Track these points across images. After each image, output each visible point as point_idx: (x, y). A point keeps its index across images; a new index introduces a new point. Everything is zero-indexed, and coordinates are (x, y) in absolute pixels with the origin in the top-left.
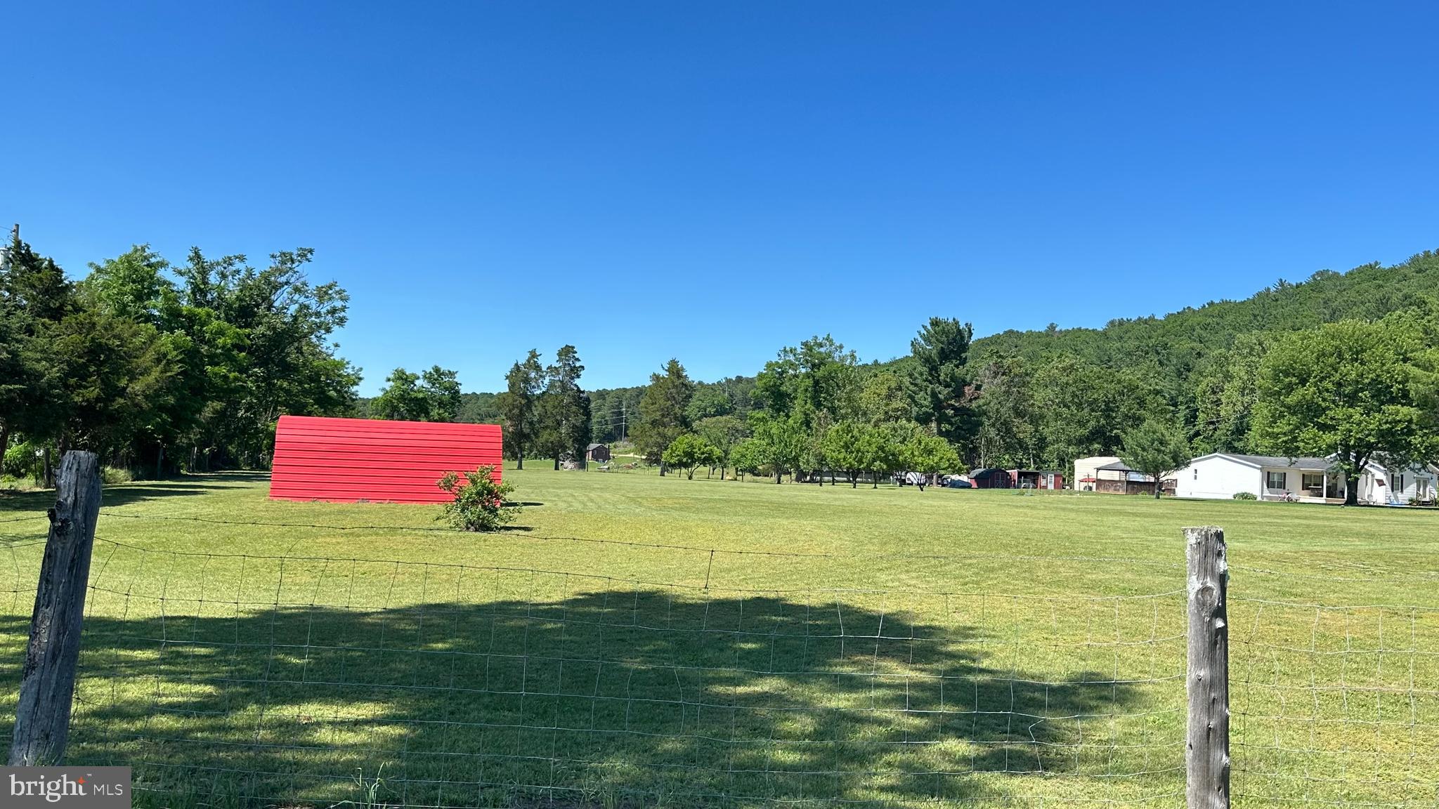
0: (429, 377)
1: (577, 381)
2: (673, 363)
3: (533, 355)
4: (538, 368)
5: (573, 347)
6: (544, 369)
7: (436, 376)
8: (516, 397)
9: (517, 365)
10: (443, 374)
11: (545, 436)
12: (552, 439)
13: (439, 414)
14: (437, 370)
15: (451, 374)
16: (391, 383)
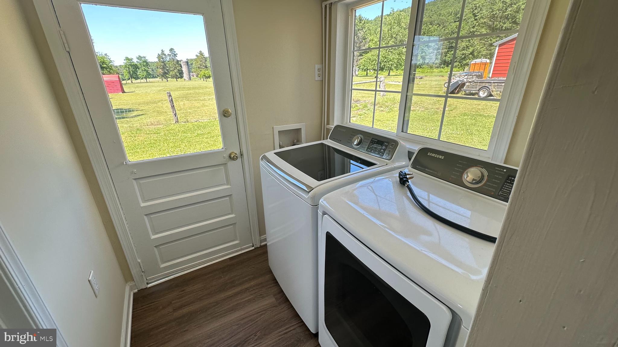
0: (138, 58)
1: (176, 58)
2: (201, 51)
3: (162, 51)
4: (165, 55)
5: (173, 49)
6: (167, 55)
7: (139, 58)
8: (161, 63)
9: (158, 54)
10: (142, 57)
11: (171, 73)
12: (173, 74)
13: (144, 69)
14: (140, 56)
15: (144, 57)
16: (126, 61)
